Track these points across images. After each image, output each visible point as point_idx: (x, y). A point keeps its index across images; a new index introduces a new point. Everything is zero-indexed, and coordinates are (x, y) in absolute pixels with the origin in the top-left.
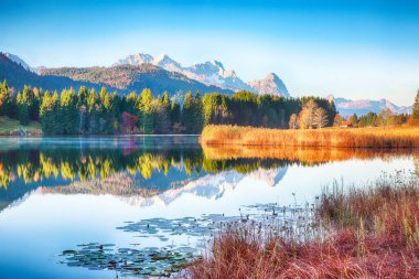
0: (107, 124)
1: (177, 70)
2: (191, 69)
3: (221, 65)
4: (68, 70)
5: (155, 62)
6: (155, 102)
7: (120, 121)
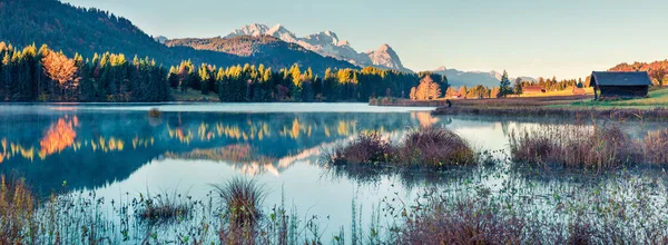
0: (267, 94)
1: (293, 41)
2: (306, 40)
3: (335, 36)
4: (191, 40)
5: (270, 32)
6: (303, 77)
7: (276, 92)
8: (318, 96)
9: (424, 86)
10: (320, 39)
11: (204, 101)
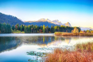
0: (36, 32)
1: (50, 21)
2: (52, 21)
3: (58, 21)
5: (46, 20)
6: (46, 27)
7: (39, 31)
8: (49, 32)
9: (75, 30)
10: (55, 21)
11: (21, 33)
